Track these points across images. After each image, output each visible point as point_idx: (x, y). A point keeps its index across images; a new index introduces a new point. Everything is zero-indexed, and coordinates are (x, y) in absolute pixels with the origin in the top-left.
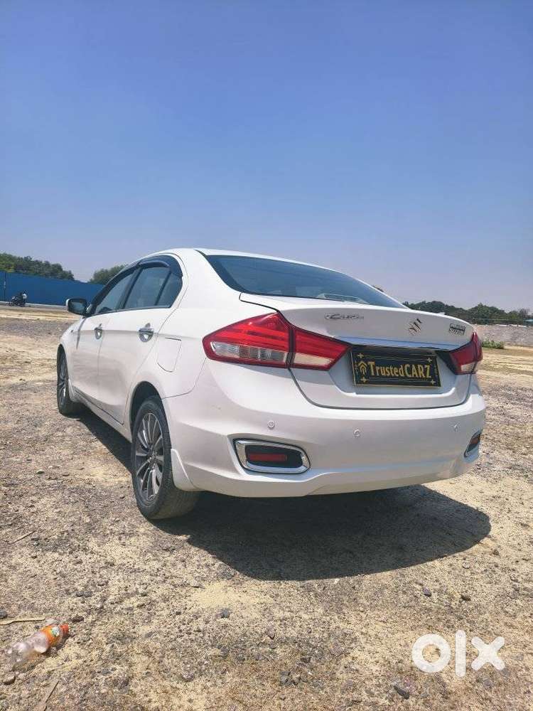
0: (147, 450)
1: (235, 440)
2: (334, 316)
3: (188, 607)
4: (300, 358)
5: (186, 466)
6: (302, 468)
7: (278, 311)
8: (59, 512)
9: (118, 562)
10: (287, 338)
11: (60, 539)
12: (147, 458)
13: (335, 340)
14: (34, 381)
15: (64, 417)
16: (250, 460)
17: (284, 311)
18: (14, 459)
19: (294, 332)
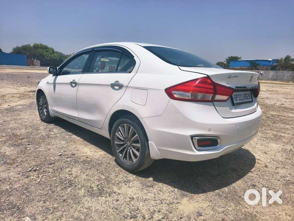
0: (123, 141)
1: (192, 137)
2: (229, 76)
3: (182, 214)
4: (218, 97)
5: (158, 149)
6: (218, 146)
7: (208, 75)
8: (87, 175)
9: (135, 197)
10: (213, 88)
11: (99, 189)
12: (123, 145)
13: (229, 88)
14: (16, 106)
15: (47, 124)
16: (199, 146)
17: (211, 76)
18: (40, 149)
19: (215, 85)
